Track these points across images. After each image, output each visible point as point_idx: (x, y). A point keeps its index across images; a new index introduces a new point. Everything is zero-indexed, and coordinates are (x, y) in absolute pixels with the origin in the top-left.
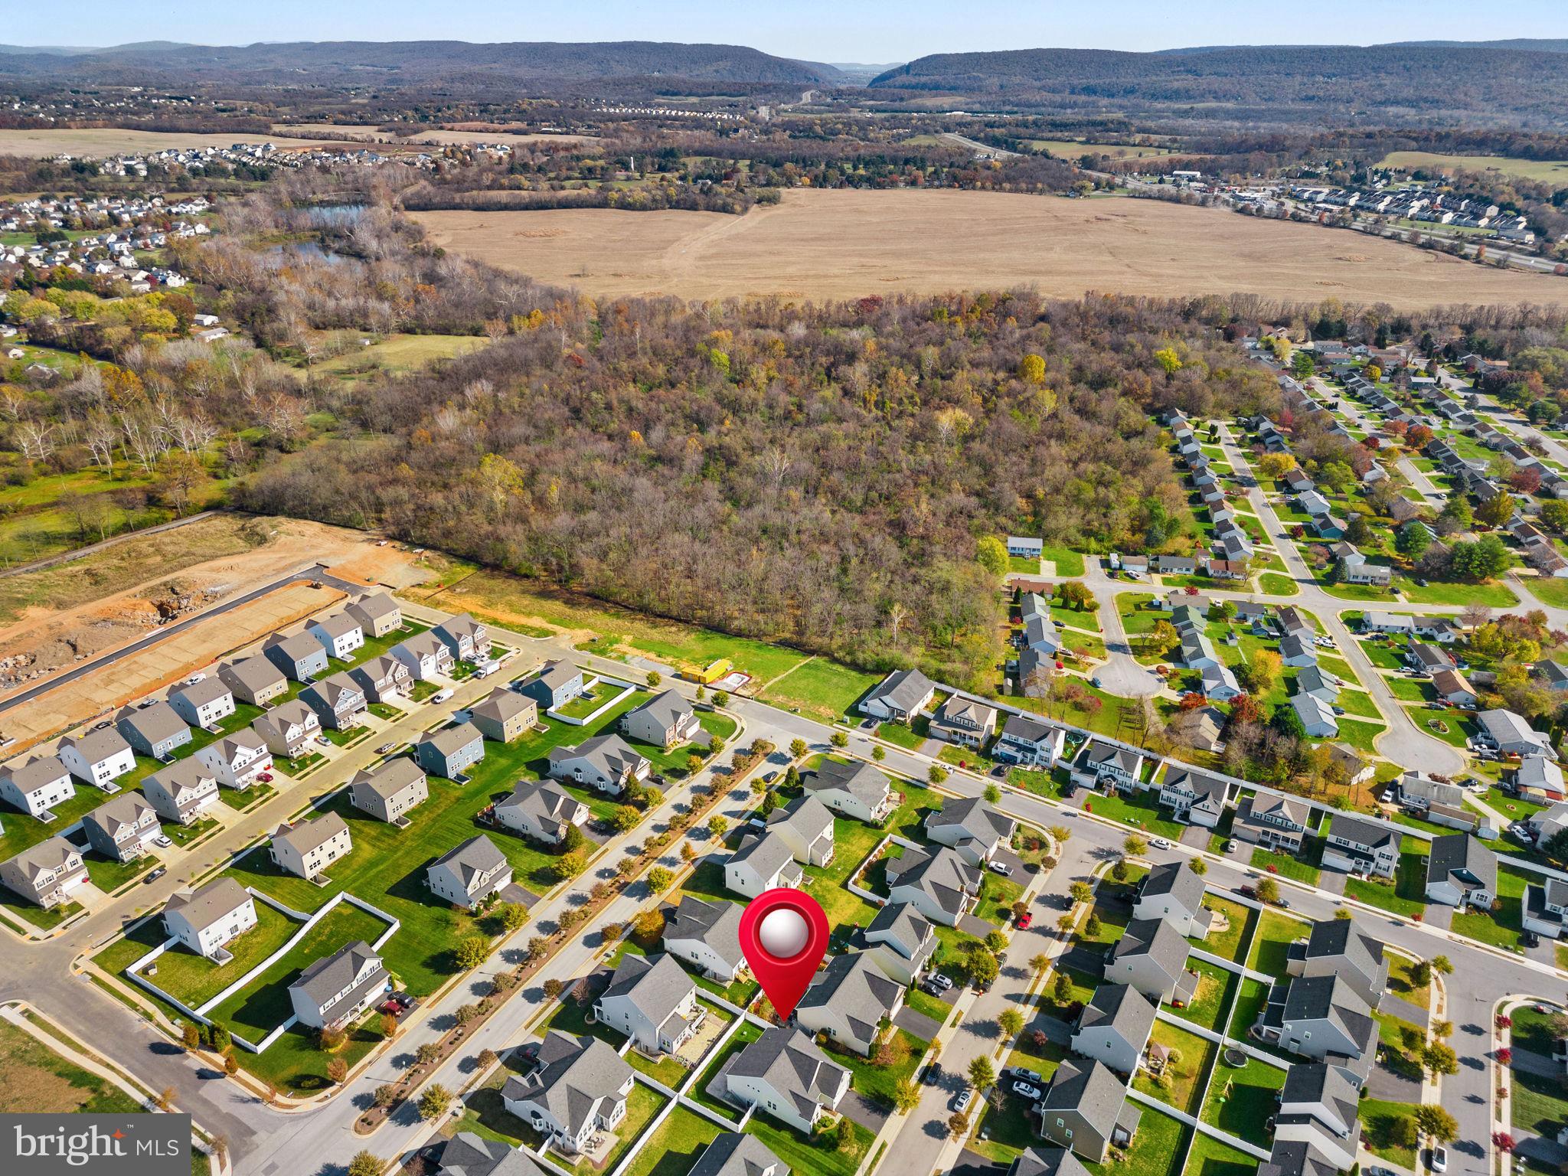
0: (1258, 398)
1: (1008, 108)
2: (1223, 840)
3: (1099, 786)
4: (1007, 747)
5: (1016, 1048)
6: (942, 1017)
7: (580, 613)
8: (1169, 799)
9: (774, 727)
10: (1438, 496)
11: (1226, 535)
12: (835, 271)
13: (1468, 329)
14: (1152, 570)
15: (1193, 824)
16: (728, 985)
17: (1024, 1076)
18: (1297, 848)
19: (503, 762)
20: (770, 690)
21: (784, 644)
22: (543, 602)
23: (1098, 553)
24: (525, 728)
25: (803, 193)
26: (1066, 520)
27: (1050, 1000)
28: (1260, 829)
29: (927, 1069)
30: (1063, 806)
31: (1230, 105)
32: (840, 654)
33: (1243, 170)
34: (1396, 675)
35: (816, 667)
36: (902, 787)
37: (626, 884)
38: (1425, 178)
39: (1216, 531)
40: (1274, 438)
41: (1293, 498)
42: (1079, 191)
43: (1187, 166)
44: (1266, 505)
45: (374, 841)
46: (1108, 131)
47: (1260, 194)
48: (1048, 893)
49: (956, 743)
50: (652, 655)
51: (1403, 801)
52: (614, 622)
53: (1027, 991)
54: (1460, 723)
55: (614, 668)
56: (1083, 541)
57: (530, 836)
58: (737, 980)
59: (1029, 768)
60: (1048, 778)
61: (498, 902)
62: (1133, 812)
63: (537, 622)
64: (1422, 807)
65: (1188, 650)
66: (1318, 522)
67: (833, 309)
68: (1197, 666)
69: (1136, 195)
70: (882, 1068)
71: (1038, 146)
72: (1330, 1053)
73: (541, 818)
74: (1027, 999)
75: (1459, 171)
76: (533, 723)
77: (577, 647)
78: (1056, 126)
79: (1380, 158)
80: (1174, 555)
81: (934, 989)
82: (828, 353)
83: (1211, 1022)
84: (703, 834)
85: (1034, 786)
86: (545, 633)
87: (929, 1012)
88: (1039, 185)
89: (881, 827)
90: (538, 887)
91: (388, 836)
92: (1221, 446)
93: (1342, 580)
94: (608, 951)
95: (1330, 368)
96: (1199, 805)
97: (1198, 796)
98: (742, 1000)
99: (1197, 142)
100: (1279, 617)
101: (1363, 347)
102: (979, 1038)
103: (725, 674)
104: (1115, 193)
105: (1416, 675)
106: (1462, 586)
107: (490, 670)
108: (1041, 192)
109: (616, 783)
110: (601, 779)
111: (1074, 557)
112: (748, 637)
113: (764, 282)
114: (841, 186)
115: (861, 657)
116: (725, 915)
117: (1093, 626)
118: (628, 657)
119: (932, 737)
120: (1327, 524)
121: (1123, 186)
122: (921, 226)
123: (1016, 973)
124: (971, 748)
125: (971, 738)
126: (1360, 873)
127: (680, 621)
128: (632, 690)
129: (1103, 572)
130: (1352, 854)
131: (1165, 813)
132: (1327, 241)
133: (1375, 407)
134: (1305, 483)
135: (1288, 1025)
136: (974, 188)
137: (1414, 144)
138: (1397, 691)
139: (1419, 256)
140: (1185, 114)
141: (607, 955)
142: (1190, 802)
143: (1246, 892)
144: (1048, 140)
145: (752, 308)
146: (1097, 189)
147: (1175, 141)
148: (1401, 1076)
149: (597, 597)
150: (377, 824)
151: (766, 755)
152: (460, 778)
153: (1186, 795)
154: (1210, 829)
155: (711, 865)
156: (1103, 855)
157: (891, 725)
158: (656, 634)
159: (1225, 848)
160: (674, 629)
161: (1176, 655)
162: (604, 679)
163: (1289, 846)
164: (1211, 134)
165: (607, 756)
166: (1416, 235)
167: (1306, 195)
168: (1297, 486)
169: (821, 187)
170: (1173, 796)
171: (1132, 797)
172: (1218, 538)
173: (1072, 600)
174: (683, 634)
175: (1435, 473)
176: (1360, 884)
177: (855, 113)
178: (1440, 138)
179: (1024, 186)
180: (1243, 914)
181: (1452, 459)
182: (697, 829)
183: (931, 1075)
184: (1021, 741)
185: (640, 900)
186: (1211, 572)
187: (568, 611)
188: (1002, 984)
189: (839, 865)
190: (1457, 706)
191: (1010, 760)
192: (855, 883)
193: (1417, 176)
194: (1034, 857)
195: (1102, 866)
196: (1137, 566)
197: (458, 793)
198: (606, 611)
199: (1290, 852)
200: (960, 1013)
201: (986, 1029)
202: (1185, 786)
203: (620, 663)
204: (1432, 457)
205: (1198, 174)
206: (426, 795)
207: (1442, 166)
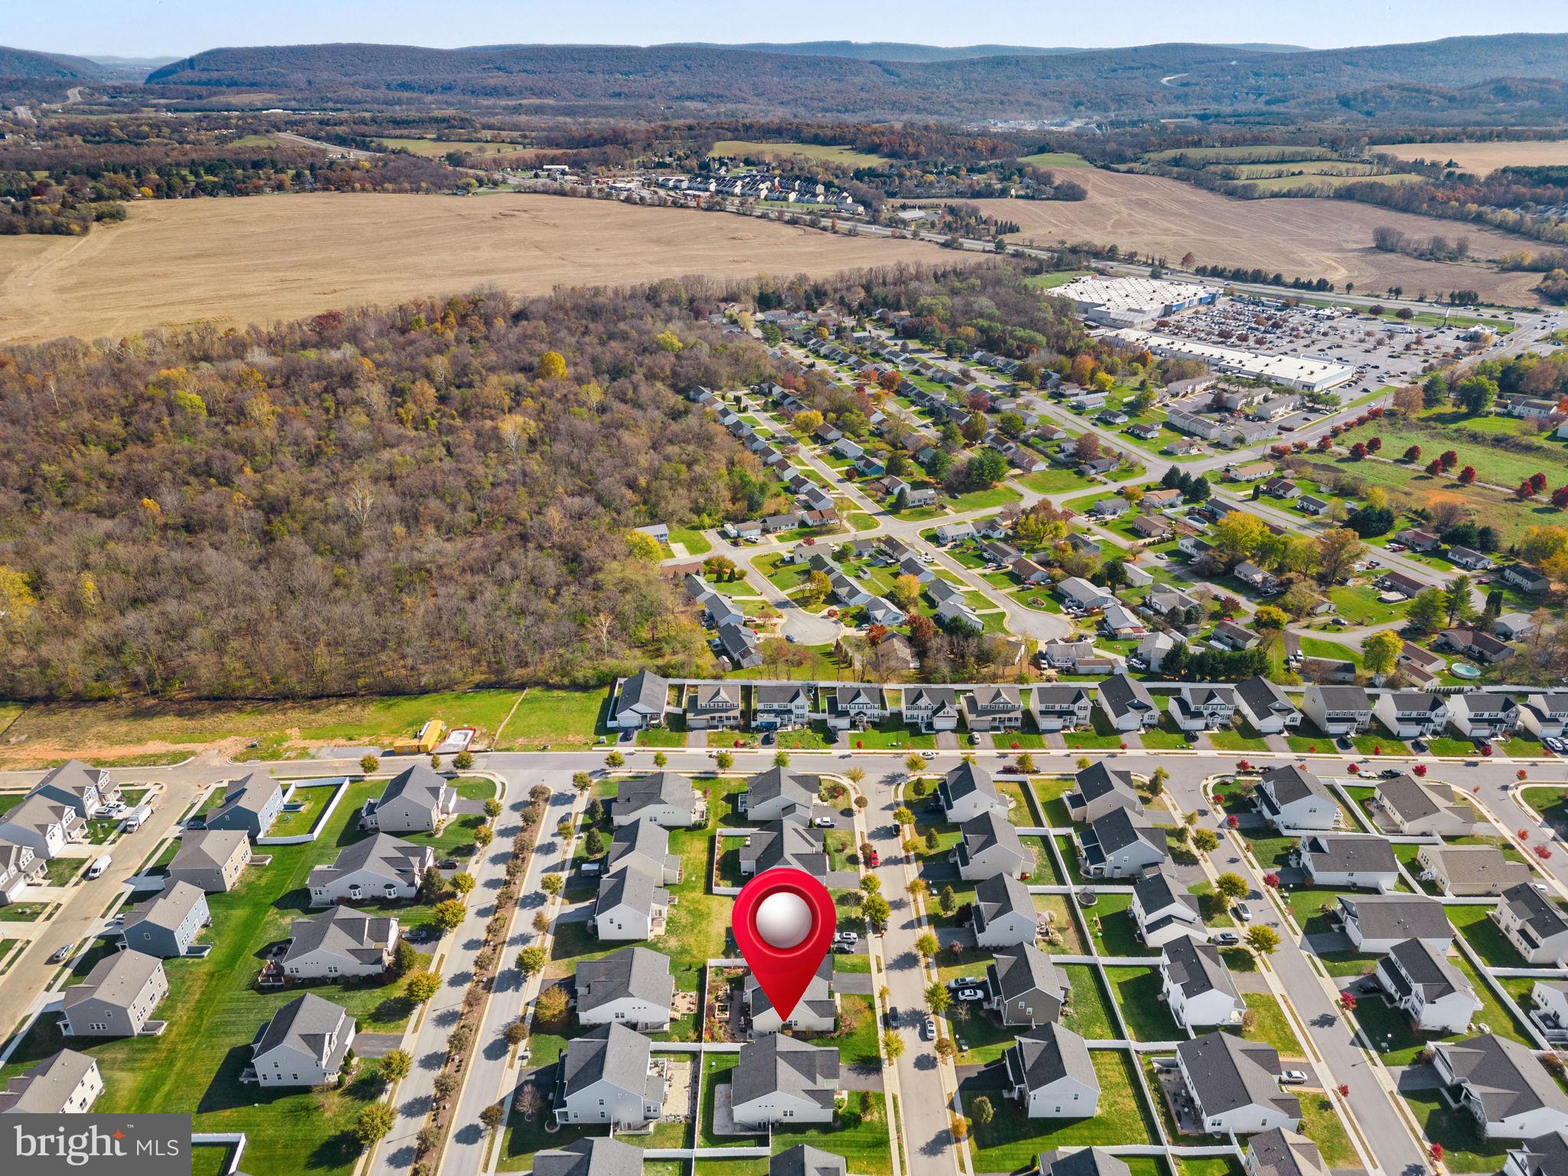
0: (758, 367)
1: (331, 104)
2: (967, 736)
3: (853, 725)
4: (766, 716)
5: (938, 966)
6: (866, 968)
7: (207, 722)
8: (912, 717)
9: (534, 771)
10: (926, 426)
11: (804, 489)
12: (253, 289)
13: (867, 288)
14: (765, 531)
15: (938, 731)
16: (667, 1027)
17: (963, 986)
18: (1019, 724)
19: (239, 914)
20: (503, 736)
21: (480, 687)
22: (149, 723)
23: (712, 527)
24: (242, 866)
25: (151, 205)
26: (678, 502)
27: (937, 915)
28: (990, 718)
29: (885, 1016)
30: (835, 751)
31: (551, 101)
32: (555, 679)
33: (605, 162)
34: (988, 571)
35: (536, 699)
36: (698, 784)
37: (491, 980)
38: (753, 164)
39: (793, 487)
40: (790, 399)
41: (830, 447)
42: (466, 189)
43: (553, 161)
44: (813, 457)
45: (128, 1064)
46: (454, 127)
47: (631, 183)
48: (873, 829)
49: (716, 727)
50: (342, 742)
51: (1057, 664)
52: (262, 720)
53: (914, 916)
54: (1049, 596)
55: (300, 768)
56: (695, 518)
57: (342, 976)
58: (672, 1020)
59: (790, 728)
60: (809, 732)
61: (355, 1061)
62: (891, 736)
63: (154, 747)
64: (1070, 664)
65: (843, 592)
66: (861, 463)
67: (284, 329)
68: (857, 603)
69: (520, 190)
70: (850, 1034)
71: (391, 144)
72: (1145, 866)
73: (352, 952)
74: (919, 922)
75: (777, 156)
76: (248, 859)
77: (235, 759)
78: (397, 123)
79: (710, 149)
80: (775, 514)
81: (846, 946)
82: (318, 378)
83: (1053, 879)
84: (537, 900)
85: (801, 743)
86: (183, 756)
87: (854, 969)
88: (424, 185)
89: (706, 826)
90: (392, 1025)
91: (145, 1050)
92: (750, 413)
93: (906, 507)
94: (520, 1053)
95: (787, 334)
96: (941, 714)
97: (935, 706)
98: (692, 1035)
99: (547, 137)
100: (883, 546)
101: (801, 314)
102: (907, 971)
103: (444, 737)
104: (499, 189)
105: (999, 567)
106: (981, 493)
107: (142, 817)
108: (427, 191)
109: (412, 884)
110: (389, 886)
111: (694, 534)
112: (436, 691)
113: (176, 308)
114: (193, 195)
115: (580, 675)
116: (635, 963)
117: (750, 591)
118: (312, 751)
119: (692, 729)
120: (869, 464)
121: (504, 181)
122: (318, 233)
123: (898, 905)
124: (732, 728)
125: (728, 718)
126: (1068, 728)
127: (344, 696)
128: (346, 784)
129: (726, 543)
130: (1060, 714)
131: (914, 729)
132: (714, 224)
133: (841, 362)
134: (834, 434)
135: (1110, 858)
136: (354, 190)
137: (729, 134)
138: (995, 583)
139: (790, 231)
140: (517, 110)
141: (523, 1058)
142: (930, 713)
143: (1008, 770)
144: (396, 137)
145: (181, 339)
146: (481, 186)
147: (525, 137)
148: (1186, 864)
149: (217, 699)
150: (118, 1044)
151: (547, 800)
152: (195, 951)
153: (926, 708)
154: (953, 731)
155: (568, 925)
156: (892, 780)
157: (648, 730)
158: (321, 717)
159: (971, 742)
160: (342, 707)
161: (833, 599)
162: (301, 783)
163: (1013, 724)
164: (551, 129)
165: (385, 859)
166: (781, 213)
167: (671, 184)
168: (830, 436)
169: (169, 197)
170: (915, 713)
171: (880, 725)
172: (796, 493)
173: (723, 573)
174: (358, 709)
175: (913, 408)
176: (1071, 735)
177: (148, 113)
178: (748, 128)
179: (407, 186)
180: (1017, 789)
181: (921, 395)
182: (526, 897)
183: (891, 1019)
184: (776, 706)
185: (517, 989)
186: (810, 523)
187: (190, 724)
188: (894, 919)
189: (690, 875)
190: (1038, 584)
191: (771, 727)
192: (717, 885)
193: (748, 162)
194: (842, 802)
195: (896, 790)
196: (752, 531)
197: (207, 968)
198: (240, 710)
199: (1016, 728)
200: (878, 958)
201: (907, 961)
202: (924, 701)
203: (307, 761)
204: (906, 396)
205: (566, 168)
206: (165, 986)
207: (762, 152)
